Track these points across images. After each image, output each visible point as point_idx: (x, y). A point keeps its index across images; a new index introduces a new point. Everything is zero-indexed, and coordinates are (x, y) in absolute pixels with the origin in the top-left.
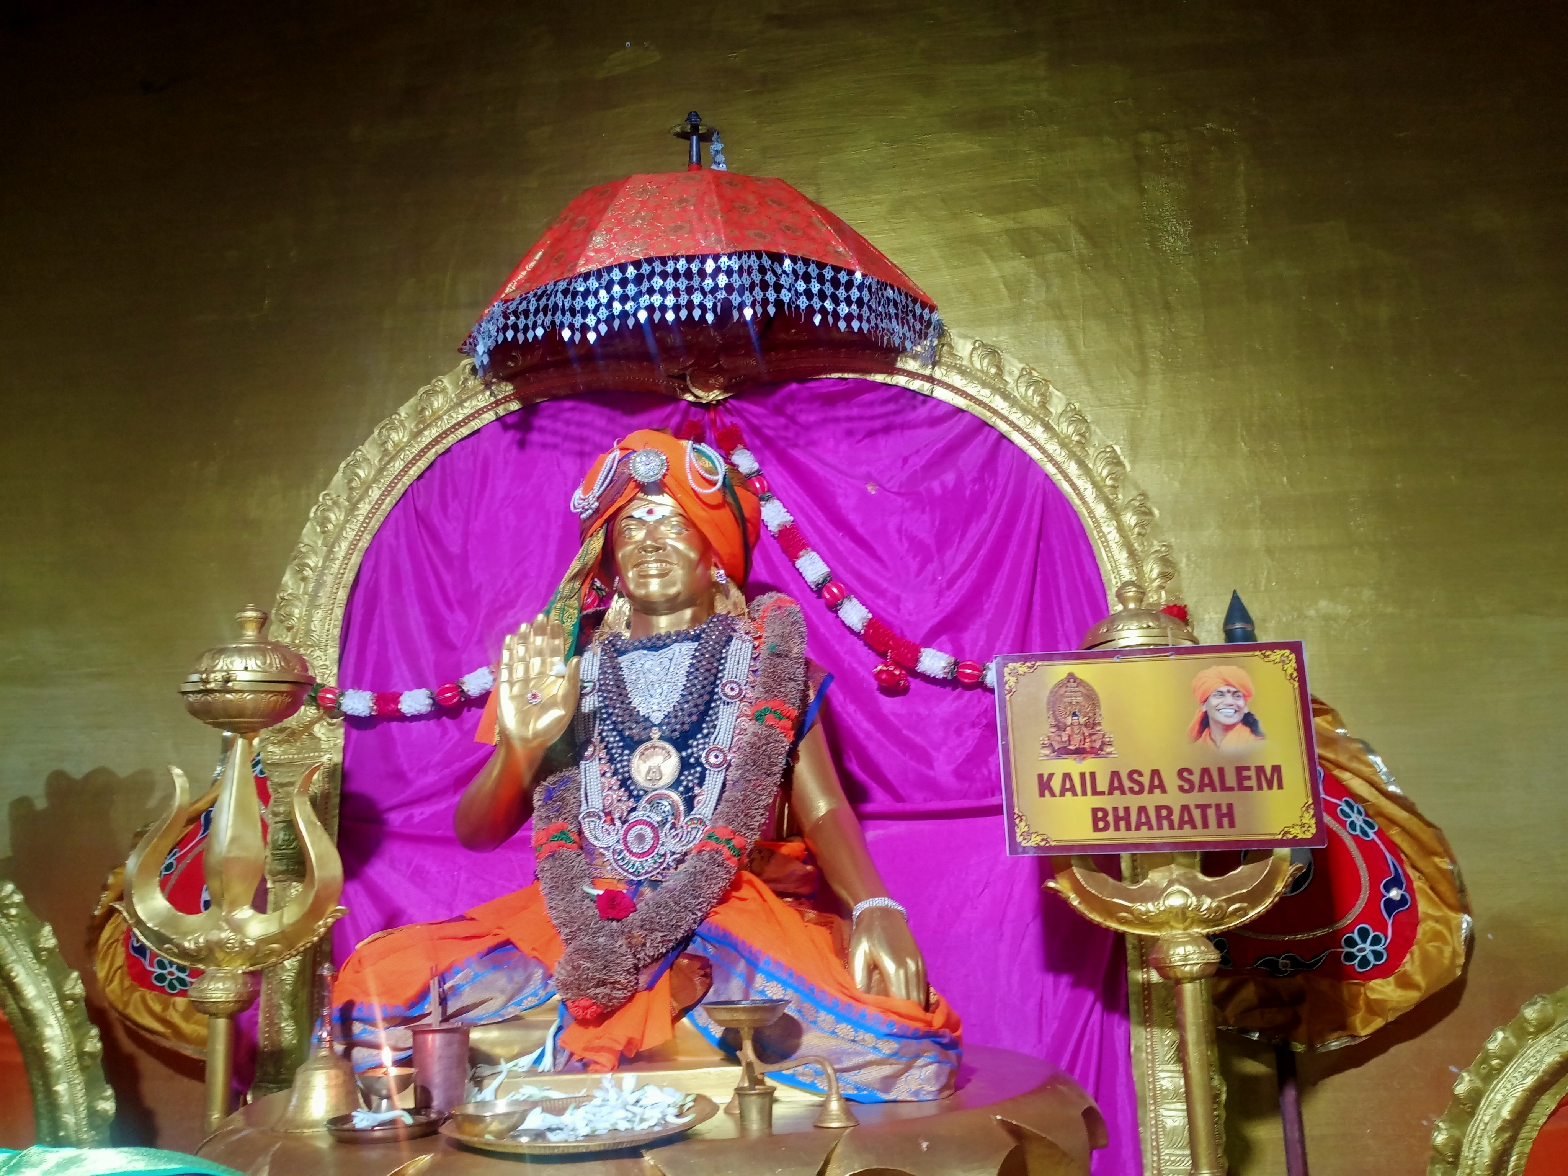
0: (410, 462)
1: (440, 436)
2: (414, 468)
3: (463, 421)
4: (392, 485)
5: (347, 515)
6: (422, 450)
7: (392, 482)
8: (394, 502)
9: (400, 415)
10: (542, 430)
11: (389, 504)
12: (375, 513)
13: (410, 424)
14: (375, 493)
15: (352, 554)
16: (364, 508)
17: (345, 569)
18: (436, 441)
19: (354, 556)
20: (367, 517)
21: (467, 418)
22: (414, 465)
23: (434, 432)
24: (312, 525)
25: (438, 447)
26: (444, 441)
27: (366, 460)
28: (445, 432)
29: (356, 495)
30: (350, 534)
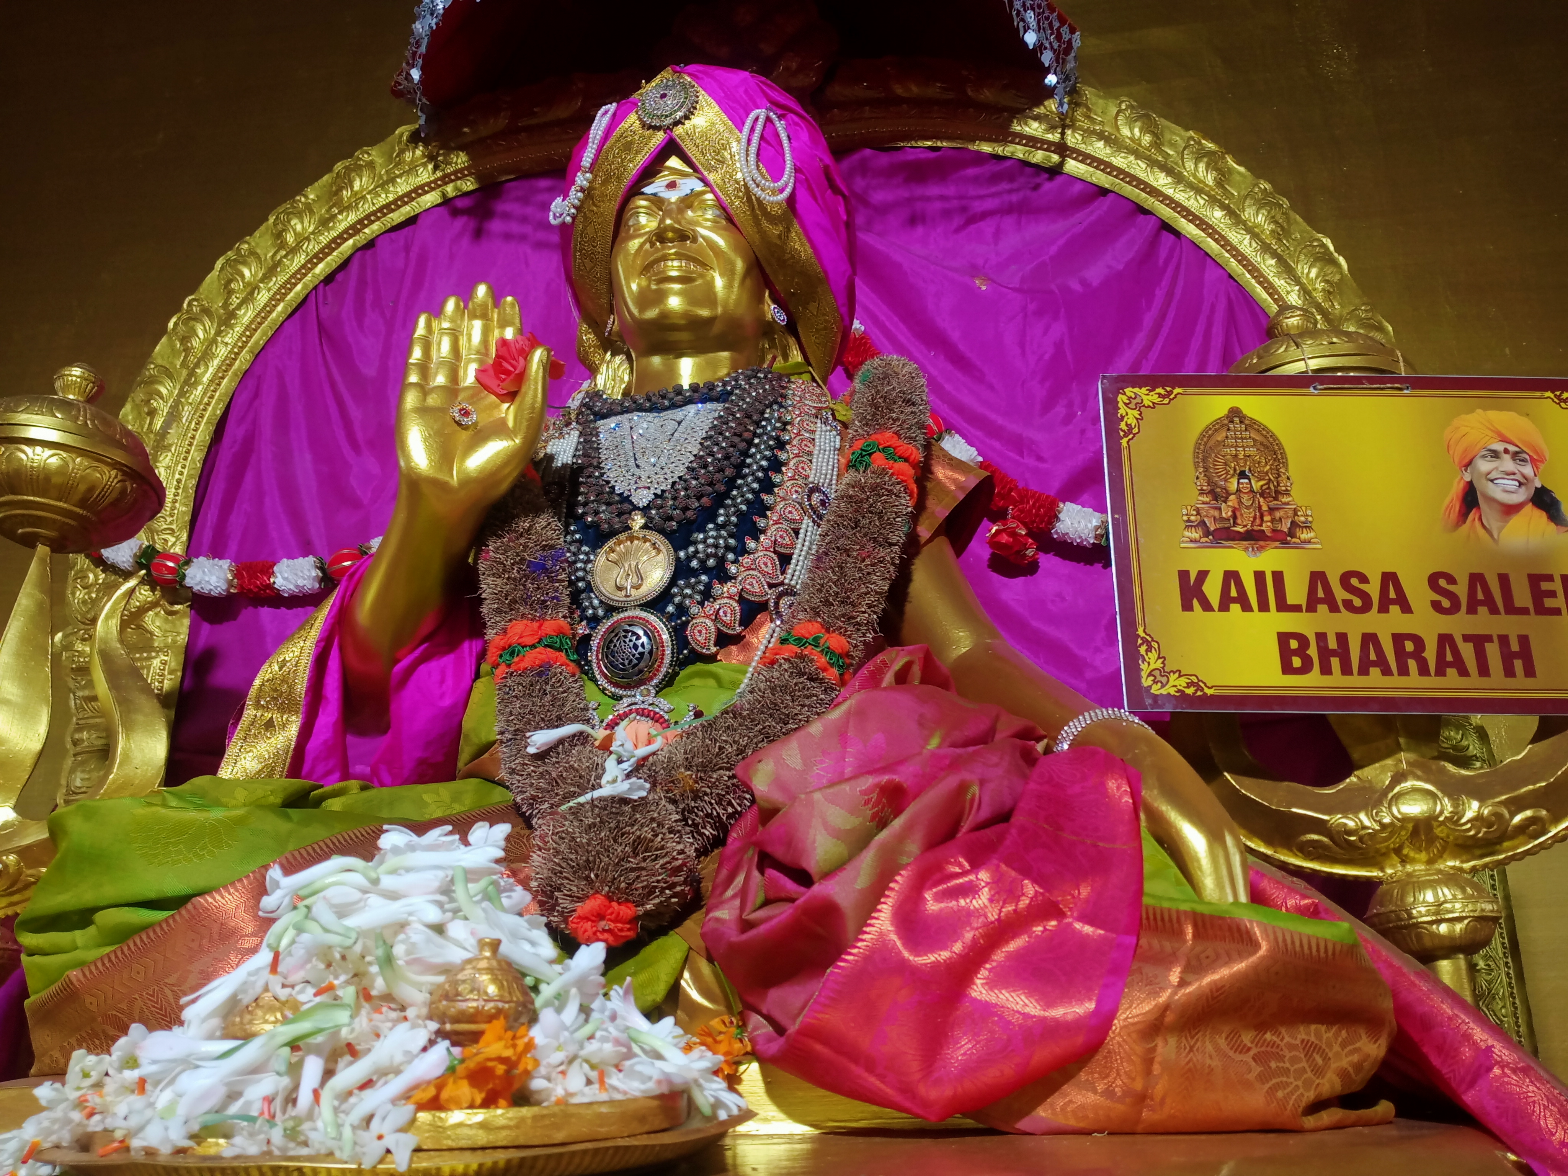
0: (316, 256)
1: (360, 221)
2: (321, 266)
3: (394, 202)
4: (288, 285)
5: (219, 326)
6: (334, 240)
7: (287, 282)
8: (290, 310)
9: (306, 197)
10: (506, 216)
11: (282, 312)
12: (260, 324)
13: (321, 208)
14: (263, 297)
15: (223, 378)
16: (246, 315)
17: (212, 397)
18: (355, 229)
19: (225, 380)
20: (247, 328)
21: (400, 198)
22: (321, 260)
23: (352, 217)
24: (170, 339)
25: (357, 237)
26: (366, 230)
27: (252, 253)
28: (367, 217)
29: (235, 301)
30: (222, 352)
